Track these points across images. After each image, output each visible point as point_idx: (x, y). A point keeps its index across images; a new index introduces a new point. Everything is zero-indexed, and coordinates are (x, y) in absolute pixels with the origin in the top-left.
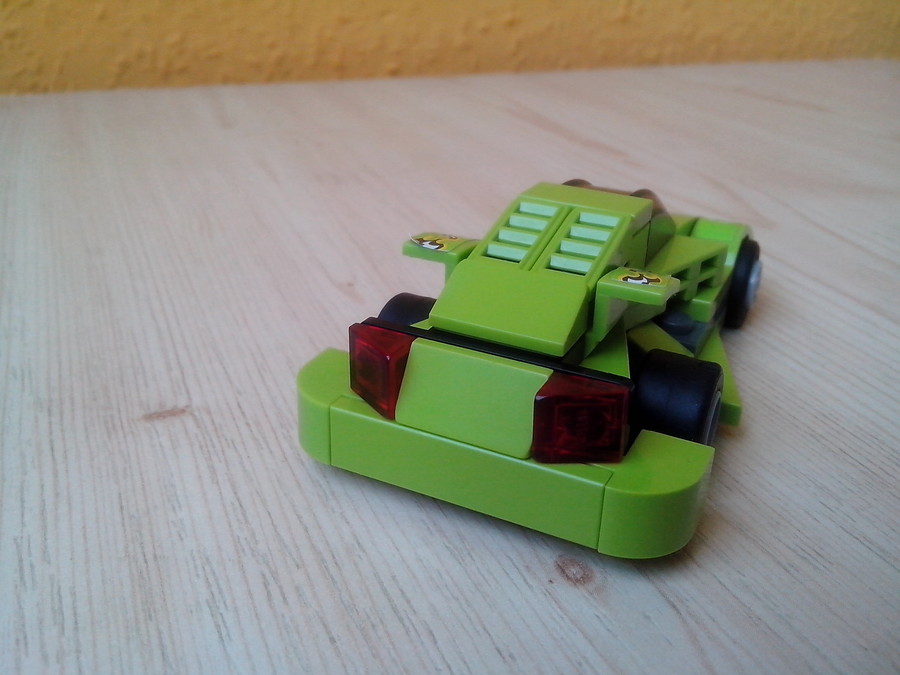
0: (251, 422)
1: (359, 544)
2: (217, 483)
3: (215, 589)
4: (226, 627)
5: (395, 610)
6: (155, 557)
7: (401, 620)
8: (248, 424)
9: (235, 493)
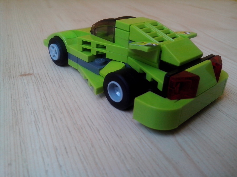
0: (50, 77)
1: (79, 108)
2: (40, 92)
3: (36, 118)
4: (39, 128)
5: (88, 124)
6: (20, 110)
7: (90, 127)
8: (49, 78)
9: (45, 95)
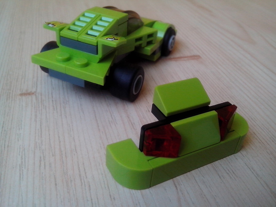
0: (54, 100)
1: (76, 150)
2: (36, 122)
3: (23, 161)
4: (23, 175)
5: (80, 176)
6: (8, 146)
7: (81, 180)
8: (53, 101)
9: (41, 126)
